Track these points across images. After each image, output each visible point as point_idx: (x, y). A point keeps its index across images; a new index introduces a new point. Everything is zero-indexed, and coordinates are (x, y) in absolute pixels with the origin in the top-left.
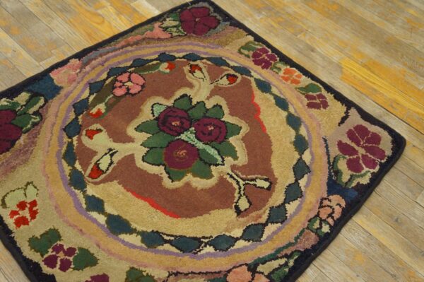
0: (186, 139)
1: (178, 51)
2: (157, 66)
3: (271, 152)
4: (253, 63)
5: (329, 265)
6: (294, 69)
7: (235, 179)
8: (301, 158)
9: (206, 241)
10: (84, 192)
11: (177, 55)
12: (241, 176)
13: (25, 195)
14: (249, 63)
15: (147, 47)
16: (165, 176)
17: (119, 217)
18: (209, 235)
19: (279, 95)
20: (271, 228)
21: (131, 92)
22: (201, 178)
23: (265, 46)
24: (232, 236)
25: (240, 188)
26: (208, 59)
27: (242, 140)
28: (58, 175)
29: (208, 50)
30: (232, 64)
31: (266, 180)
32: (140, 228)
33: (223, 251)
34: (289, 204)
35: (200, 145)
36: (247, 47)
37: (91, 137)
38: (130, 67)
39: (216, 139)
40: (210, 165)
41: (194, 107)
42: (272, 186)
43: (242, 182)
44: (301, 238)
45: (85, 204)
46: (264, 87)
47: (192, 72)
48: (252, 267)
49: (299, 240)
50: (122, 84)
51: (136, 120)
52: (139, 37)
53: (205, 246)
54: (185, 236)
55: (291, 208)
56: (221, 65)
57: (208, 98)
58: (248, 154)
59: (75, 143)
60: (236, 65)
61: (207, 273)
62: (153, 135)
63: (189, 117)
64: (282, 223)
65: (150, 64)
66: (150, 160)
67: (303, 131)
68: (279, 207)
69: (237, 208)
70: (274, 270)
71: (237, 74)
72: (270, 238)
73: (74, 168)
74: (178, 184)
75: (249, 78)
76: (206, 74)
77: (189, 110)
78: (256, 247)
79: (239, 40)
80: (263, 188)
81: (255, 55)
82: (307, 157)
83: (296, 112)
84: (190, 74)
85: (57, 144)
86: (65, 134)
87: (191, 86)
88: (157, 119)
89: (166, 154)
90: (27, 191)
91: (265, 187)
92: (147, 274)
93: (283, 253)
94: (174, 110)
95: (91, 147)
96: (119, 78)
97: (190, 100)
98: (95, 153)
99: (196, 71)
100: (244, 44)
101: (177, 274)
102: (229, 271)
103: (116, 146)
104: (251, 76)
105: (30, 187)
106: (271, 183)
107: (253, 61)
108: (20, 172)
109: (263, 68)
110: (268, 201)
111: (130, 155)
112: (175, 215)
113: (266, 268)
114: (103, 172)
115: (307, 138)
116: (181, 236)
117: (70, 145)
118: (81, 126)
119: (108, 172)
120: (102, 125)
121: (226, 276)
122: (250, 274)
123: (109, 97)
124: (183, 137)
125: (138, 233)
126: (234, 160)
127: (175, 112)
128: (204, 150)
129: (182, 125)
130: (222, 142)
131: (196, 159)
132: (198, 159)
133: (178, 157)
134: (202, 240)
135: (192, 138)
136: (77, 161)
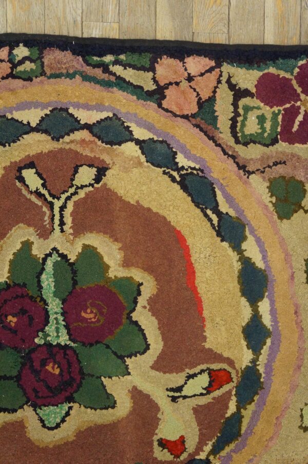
0: (63, 331)
5: (65, 18)
7: (62, 216)
9: (175, 174)
10: (254, 361)
12: (48, 213)
16: (142, 301)
17: (244, 293)
18: (166, 177)
22: (101, 258)
24: (140, 151)
25: (68, 198)
28: (263, 413)
31: (22, 180)
32: (234, 256)
33: (168, 145)
34: (29, 123)
35: (54, 306)
37: (182, 440)
39: (22, 296)
40: (71, 264)
42: (22, 165)
43: (58, 204)
44: (64, 71)
45: (265, 344)
48: (157, 96)
49: (71, 71)
51: (100, 421)
53: (183, 168)
54: (193, 201)
55: (32, 117)
59: (208, 448)
61: (211, 138)
62: (100, 378)
63: (23, 365)
64: (67, 110)
66: (139, 340)
68: (46, 132)
69: (98, 179)
70: (138, 69)
72: (99, 107)
73: (239, 408)
74: (137, 275)
77: (11, 378)
78: (128, 113)
80: (37, 173)
88: (70, 399)
89: (111, 333)
91: (34, 170)
92: (271, 196)
93: (106, 76)
94: (32, 396)
95: (194, 425)
98: (197, 411)
101: (242, 167)
102: (185, 117)
103: (161, 398)
106: (20, 170)
110: (50, 152)
111: (157, 370)
112: (179, 239)
113: (145, 81)
114: (211, 373)
116: (197, 205)
117: (215, 451)
119: (204, 367)
120: (152, 451)
121: (193, 116)
122: (167, 92)
124: (64, 339)
125: (240, 252)
126: (33, 243)
127: (35, 391)
128: (56, 294)
129: (47, 359)
130: (19, 285)
131: (81, 289)
132: (77, 287)
133: (101, 314)
134: (178, 179)
135: (53, 327)
136: (228, 415)
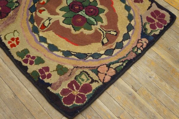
0: (81, 14)
3: (117, 20)
5: (140, 66)
7: (102, 31)
8: (130, 23)
9: (89, 55)
10: (38, 35)
12: (105, 30)
13: (14, 35)
16: (72, 29)
17: (53, 44)
18: (90, 53)
20: (116, 51)
22: (87, 30)
24: (100, 53)
25: (104, 34)
27: (105, 15)
28: (27, 28)
31: (115, 31)
32: (62, 49)
33: (96, 59)
34: (124, 41)
35: (87, 17)
37: (41, 13)
39: (94, 14)
40: (91, 25)
41: (85, 1)
43: (105, 32)
44: (129, 55)
45: (39, 39)
48: (108, 65)
49: (128, 56)
51: (60, 6)
53: (89, 57)
54: (81, 53)
55: (125, 43)
58: (108, 21)
59: (34, 15)
61: (89, 67)
62: (67, 12)
63: (83, 5)
64: (121, 49)
66: (66, 22)
67: (131, 12)
68: (120, 42)
69: (102, 42)
70: (117, 67)
72: (116, 54)
73: (34, 25)
74: (77, 32)
77: (82, 2)
78: (110, 58)
80: (114, 35)
82: (133, 23)
83: (129, 4)
85: (26, 15)
86: (29, 11)
88: (69, 6)
89: (73, 20)
90: (15, 34)
92: (65, 67)
93: (121, 60)
95: (41, 17)
98: (42, 19)
101: (77, 67)
102: (99, 67)
103: (51, 16)
105: (16, 32)
106: (117, 33)
108: (11, 26)
110: (115, 40)
111: (57, 20)
112: (76, 44)
113: (114, 66)
114: (46, 27)
115: (133, 15)
116: (79, 53)
117: (32, 16)
118: (36, 8)
119: (48, 27)
120: (45, 8)
121: (97, 68)
122: (107, 68)
124: (80, 13)
125: (61, 51)
126: (102, 23)
127: (76, 3)
128: (89, 19)
129: (80, 8)
130: (97, 16)
131: (85, 23)
133: (78, 22)
134: (88, 54)
135: (84, 14)
136: (35, 22)
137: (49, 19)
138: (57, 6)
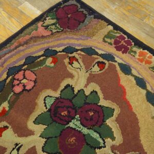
0: (74, 127)
1: (58, 46)
2: (43, 62)
3: (138, 129)
4: (115, 50)
6: (146, 51)
11: (58, 49)
14: (112, 50)
15: (34, 45)
19: (138, 75)
21: (26, 88)
23: (122, 34)
26: (81, 50)
27: (116, 121)
29: (80, 42)
30: (100, 52)
35: (85, 131)
36: (108, 36)
37: (0, 135)
38: (24, 65)
39: (96, 123)
40: (95, 148)
41: (76, 95)
46: (126, 69)
47: (71, 63)
50: (19, 82)
51: (33, 114)
52: (28, 37)
56: (92, 55)
57: (86, 86)
60: (103, 53)
62: (48, 126)
63: (74, 105)
65: (38, 60)
71: (104, 61)
75: (114, 63)
76: (82, 64)
77: (73, 98)
79: (102, 30)
81: (116, 42)
83: (152, 89)
84: (70, 66)
87: (71, 76)
88: (50, 110)
89: (60, 142)
94: (61, 100)
96: (16, 77)
97: (73, 89)
98: (5, 149)
99: (74, 62)
100: (106, 33)
104: (116, 61)
107: (115, 47)
109: (123, 53)
111: (32, 148)
120: (7, 122)
123: (10, 95)
124: (71, 125)
126: (113, 141)
127: (62, 102)
128: (89, 134)
129: (69, 114)
130: (101, 125)
131: (84, 145)
132: (85, 144)
133: (69, 145)
135: (78, 124)
137: (17, 147)
138: (27, 116)
